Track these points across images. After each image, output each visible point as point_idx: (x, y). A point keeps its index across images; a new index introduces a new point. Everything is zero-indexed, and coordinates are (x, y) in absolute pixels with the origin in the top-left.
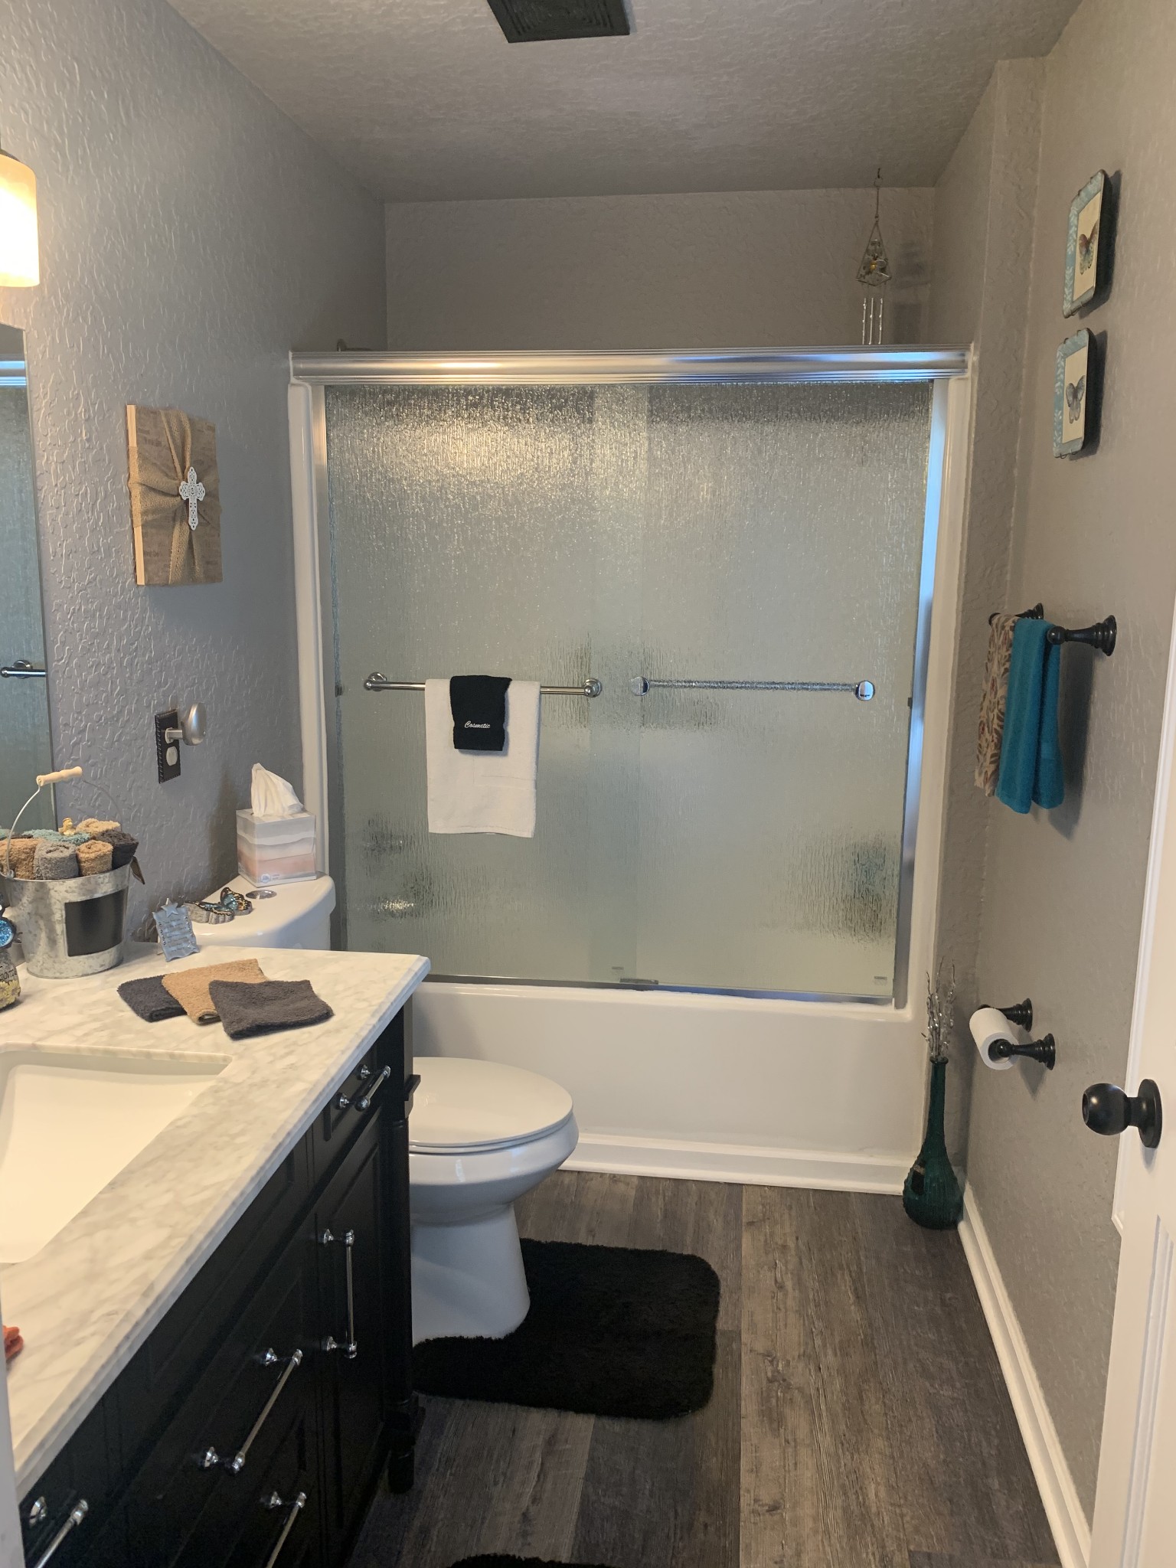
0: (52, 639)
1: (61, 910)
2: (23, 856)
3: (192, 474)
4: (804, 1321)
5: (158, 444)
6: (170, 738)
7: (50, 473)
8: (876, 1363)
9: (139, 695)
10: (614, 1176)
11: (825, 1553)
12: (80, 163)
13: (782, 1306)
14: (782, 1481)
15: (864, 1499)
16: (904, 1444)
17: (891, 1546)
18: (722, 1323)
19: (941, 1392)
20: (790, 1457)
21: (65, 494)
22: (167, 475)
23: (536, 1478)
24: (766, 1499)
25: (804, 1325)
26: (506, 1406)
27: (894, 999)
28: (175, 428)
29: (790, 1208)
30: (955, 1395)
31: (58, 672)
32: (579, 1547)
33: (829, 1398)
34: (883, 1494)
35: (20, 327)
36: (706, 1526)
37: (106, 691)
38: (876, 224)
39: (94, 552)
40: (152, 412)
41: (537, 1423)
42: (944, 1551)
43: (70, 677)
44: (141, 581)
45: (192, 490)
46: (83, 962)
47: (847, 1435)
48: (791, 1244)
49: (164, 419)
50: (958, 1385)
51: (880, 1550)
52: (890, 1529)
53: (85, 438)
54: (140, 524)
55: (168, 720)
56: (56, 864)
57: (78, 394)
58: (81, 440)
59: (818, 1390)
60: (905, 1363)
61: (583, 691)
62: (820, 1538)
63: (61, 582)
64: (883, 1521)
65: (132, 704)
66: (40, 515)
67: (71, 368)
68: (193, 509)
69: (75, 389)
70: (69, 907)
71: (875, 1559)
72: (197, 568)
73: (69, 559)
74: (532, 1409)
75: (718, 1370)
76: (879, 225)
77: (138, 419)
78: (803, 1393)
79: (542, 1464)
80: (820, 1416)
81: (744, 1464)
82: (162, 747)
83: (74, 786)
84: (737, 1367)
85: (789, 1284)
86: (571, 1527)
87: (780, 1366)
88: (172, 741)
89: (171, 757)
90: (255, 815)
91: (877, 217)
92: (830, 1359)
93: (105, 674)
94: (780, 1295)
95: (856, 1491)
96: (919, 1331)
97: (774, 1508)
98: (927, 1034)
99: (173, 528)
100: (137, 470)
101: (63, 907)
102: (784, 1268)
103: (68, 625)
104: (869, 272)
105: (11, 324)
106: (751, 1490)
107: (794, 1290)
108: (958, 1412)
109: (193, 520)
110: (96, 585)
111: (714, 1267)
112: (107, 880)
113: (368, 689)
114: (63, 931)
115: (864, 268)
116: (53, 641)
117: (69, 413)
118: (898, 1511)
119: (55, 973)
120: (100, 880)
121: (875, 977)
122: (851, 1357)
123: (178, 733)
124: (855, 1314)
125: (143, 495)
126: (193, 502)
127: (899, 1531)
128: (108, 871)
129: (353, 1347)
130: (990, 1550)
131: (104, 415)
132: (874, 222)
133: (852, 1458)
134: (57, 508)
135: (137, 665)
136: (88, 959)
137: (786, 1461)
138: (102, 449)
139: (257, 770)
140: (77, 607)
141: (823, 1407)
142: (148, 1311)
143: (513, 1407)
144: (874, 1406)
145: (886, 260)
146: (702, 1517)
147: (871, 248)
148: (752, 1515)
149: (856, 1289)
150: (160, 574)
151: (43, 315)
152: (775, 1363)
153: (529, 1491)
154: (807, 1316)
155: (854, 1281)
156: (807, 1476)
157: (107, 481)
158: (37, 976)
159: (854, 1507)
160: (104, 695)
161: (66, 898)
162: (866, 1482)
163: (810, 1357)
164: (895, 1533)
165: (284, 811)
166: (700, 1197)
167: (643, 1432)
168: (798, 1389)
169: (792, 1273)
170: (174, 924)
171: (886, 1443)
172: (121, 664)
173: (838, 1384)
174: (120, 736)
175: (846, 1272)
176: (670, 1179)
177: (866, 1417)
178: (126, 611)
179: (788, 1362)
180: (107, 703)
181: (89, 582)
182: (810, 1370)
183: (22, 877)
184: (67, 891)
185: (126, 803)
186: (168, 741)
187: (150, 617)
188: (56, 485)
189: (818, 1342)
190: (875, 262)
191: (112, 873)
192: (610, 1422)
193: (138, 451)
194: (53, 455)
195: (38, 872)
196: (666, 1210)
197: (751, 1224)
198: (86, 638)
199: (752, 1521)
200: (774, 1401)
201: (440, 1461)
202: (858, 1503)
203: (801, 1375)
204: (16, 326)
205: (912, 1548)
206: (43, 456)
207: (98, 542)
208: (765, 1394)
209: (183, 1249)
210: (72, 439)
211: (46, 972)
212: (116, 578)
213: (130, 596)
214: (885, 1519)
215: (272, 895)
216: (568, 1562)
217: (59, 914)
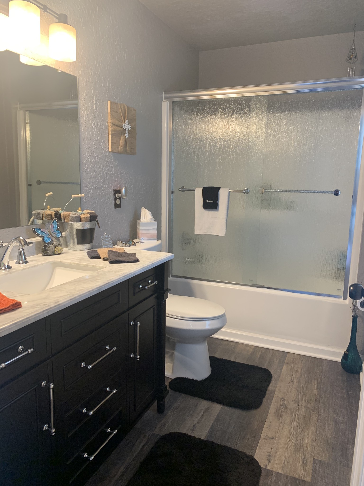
0: (82, 162)
1: (75, 231)
2: (67, 216)
3: (127, 122)
4: (297, 391)
5: (117, 112)
6: (118, 196)
7: (84, 117)
8: (318, 407)
9: (109, 182)
10: (247, 345)
11: (285, 453)
12: (97, 33)
13: (291, 386)
14: (276, 432)
15: (303, 442)
16: (321, 430)
17: (307, 456)
18: (269, 388)
19: (339, 418)
20: (281, 426)
21: (88, 123)
22: (119, 121)
23: (200, 417)
24: (270, 435)
25: (297, 392)
26: (197, 398)
27: (343, 297)
28: (122, 109)
29: (302, 361)
30: (344, 420)
31: (84, 171)
32: (208, 436)
33: (299, 413)
34: (310, 442)
35: (77, 76)
36: (248, 439)
37: (98, 180)
38: (354, 43)
39: (96, 140)
40: (116, 103)
41: (205, 404)
42: (326, 461)
43: (87, 174)
44: (110, 150)
45: (127, 126)
46: (80, 246)
47: (302, 424)
48: (299, 370)
49: (119, 105)
50: (346, 417)
51: (304, 457)
52: (309, 451)
53: (95, 108)
54: (110, 134)
55: (118, 191)
56: (74, 218)
57: (93, 96)
58: (94, 109)
59: (296, 410)
60: (329, 408)
61: (242, 191)
62: (285, 449)
63: (86, 147)
64: (307, 449)
65: (106, 185)
66: (80, 128)
67: (92, 89)
68: (127, 132)
69: (92, 95)
70: (78, 230)
71: (301, 459)
72: (128, 149)
73: (88, 141)
74: (204, 400)
75: (264, 400)
76: (355, 43)
77: (111, 105)
78: (291, 411)
79: (203, 414)
80: (295, 418)
81: (266, 425)
82: (115, 199)
83: (87, 204)
84: (271, 400)
85: (295, 381)
86: (207, 431)
87: (285, 402)
88: (118, 197)
89: (118, 202)
90: (141, 221)
91: (354, 40)
92: (303, 403)
93: (98, 175)
94: (291, 383)
95: (301, 439)
96: (337, 400)
97: (271, 439)
98: (352, 307)
99: (121, 137)
100: (110, 119)
101: (76, 230)
102: (295, 376)
103: (87, 159)
104: (351, 59)
105: (74, 75)
106: (265, 432)
107: (296, 383)
108: (343, 425)
109: (127, 135)
110: (96, 150)
111: (272, 372)
112: (88, 224)
113: (180, 191)
114: (76, 237)
115: (349, 57)
116: (82, 163)
117: (90, 101)
118: (313, 447)
119: (74, 249)
120: (86, 224)
121: (337, 289)
122: (310, 404)
123: (120, 195)
124: (315, 392)
125: (112, 126)
126: (127, 130)
127: (312, 452)
128: (88, 222)
129: (138, 357)
130: (342, 464)
131: (101, 103)
132: (353, 42)
133: (302, 431)
134: (86, 127)
135: (108, 174)
136: (82, 246)
137: (280, 427)
138: (100, 112)
139: (143, 209)
140: (90, 155)
141: (296, 415)
142: (55, 306)
143: (199, 398)
144: (314, 418)
145: (356, 54)
146: (248, 436)
147: (351, 50)
148: (264, 439)
149: (318, 386)
150: (116, 149)
151: (84, 73)
152: (284, 401)
153: (197, 420)
154: (299, 390)
155: (318, 384)
156: (286, 432)
157: (101, 121)
158: (70, 250)
159: (299, 443)
160: (98, 181)
161: (76, 228)
162: (305, 438)
163: (297, 402)
164: (310, 453)
165: (149, 220)
166: (273, 354)
167: (237, 412)
168: (290, 409)
169: (297, 378)
170: (107, 240)
171: (315, 429)
172: (103, 173)
173: (303, 410)
174: (102, 193)
175: (316, 381)
176: (264, 348)
177: (311, 420)
178: (105, 158)
179: (288, 402)
180: (98, 183)
181: (94, 149)
182: (295, 405)
183: (66, 221)
184: (77, 226)
185: (103, 212)
186: (117, 197)
187: (113, 161)
188: (85, 120)
189: (300, 398)
190: (352, 55)
191: (89, 222)
192: (227, 407)
193: (111, 113)
194: (85, 112)
195: (70, 221)
196: (261, 356)
197: (287, 363)
198: (93, 164)
199: (264, 440)
200: (280, 411)
201: (173, 408)
202: (300, 443)
203: (292, 406)
204: (76, 76)
205: (315, 458)
206: (82, 112)
207: (98, 138)
208: (278, 409)
209: (71, 297)
210: (91, 108)
211: (72, 249)
212: (103, 148)
213: (107, 154)
214: (308, 448)
215: (143, 243)
216: (204, 439)
217: (75, 232)
